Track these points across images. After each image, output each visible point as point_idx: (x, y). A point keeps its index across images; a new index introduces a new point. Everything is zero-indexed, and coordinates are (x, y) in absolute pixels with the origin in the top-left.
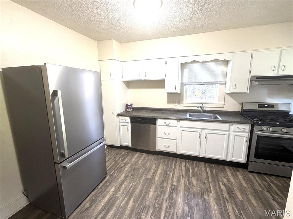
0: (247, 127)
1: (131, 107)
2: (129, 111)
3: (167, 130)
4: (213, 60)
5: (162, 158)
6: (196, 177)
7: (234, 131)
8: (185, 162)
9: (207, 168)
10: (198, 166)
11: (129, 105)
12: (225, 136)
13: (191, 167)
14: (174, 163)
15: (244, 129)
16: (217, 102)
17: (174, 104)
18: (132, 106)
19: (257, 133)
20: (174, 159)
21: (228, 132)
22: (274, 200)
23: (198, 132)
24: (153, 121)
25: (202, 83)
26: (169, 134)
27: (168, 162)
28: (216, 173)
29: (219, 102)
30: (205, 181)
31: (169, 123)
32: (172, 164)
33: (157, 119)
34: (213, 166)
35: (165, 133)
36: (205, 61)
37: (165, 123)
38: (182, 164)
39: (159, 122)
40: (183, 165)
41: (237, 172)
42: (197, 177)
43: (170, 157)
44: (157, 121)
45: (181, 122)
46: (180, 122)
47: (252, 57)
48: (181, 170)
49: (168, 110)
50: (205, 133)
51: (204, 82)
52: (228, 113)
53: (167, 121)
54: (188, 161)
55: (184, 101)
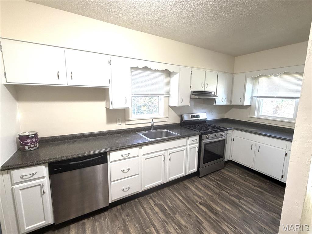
0: (197, 138)
1: (35, 140)
2: (32, 149)
3: (125, 164)
4: (164, 70)
5: (121, 211)
6: (177, 213)
7: (190, 145)
8: (151, 198)
9: (174, 193)
10: (166, 196)
11: (30, 138)
12: (184, 151)
13: (162, 202)
14: (141, 209)
15: (196, 141)
16: (162, 116)
17: (118, 124)
18: (37, 138)
19: (204, 141)
20: (136, 202)
21: (186, 147)
22: (231, 195)
23: (162, 155)
24: (102, 158)
25: (150, 95)
26: (129, 169)
27: (133, 211)
28: (185, 194)
29: (164, 116)
30: (188, 213)
31: (128, 154)
32: (140, 212)
33: (108, 153)
34: (176, 186)
35: (123, 171)
36: (157, 70)
37: (122, 156)
38: (150, 203)
39: (113, 156)
40: (153, 205)
41: (195, 183)
42: (179, 213)
43: (130, 202)
44: (108, 157)
45: (145, 148)
46: (142, 148)
47: (191, 74)
48: (157, 213)
49: (110, 133)
50: (168, 154)
51: (151, 94)
52: (172, 126)
53: (125, 152)
54: (151, 195)
55: (130, 118)
